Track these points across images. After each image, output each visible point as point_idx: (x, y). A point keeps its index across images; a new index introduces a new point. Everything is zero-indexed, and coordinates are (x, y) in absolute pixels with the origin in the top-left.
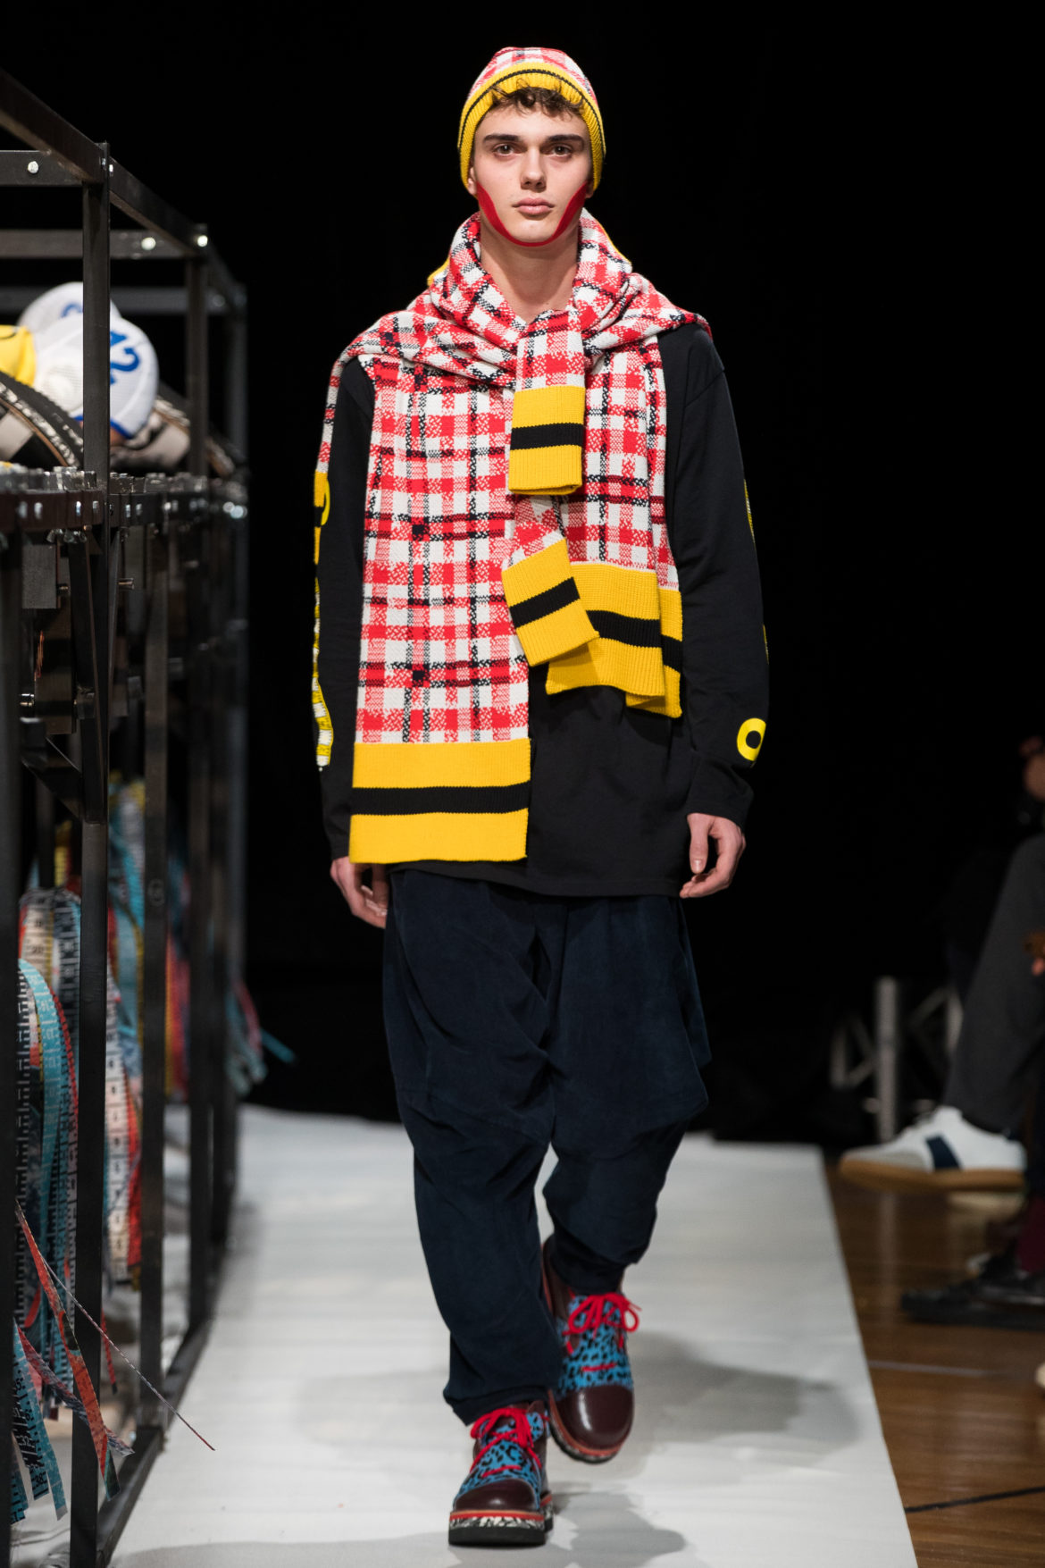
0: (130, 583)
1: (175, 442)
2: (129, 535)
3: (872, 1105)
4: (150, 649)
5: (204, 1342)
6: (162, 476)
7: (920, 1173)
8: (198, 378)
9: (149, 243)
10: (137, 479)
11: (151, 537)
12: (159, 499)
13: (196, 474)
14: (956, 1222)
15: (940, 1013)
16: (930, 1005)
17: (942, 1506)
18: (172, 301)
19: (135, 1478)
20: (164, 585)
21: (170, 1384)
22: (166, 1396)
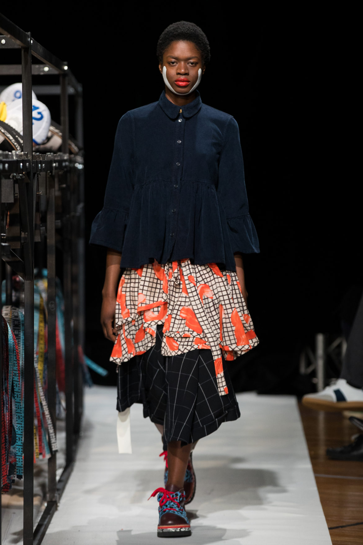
0: (41, 193)
1: (57, 141)
2: (40, 175)
3: (315, 380)
4: (49, 217)
5: (72, 470)
6: (52, 154)
7: (332, 403)
8: (65, 118)
9: (46, 69)
10: (43, 155)
11: (48, 176)
12: (51, 162)
13: (65, 153)
15: (339, 346)
16: (335, 344)
17: (342, 527)
18: (55, 90)
19: (47, 520)
20: (53, 194)
21: (59, 486)
22: (58, 490)
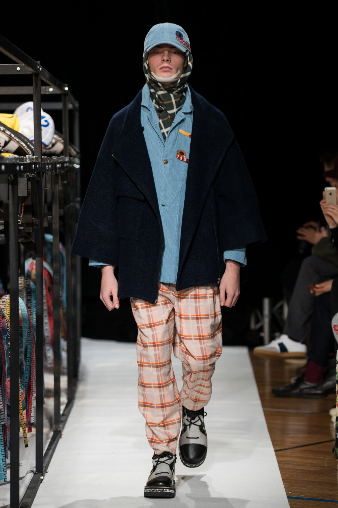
0: (48, 188)
1: (59, 147)
2: (47, 174)
3: (262, 334)
4: (54, 207)
5: (72, 406)
6: (56, 157)
7: (277, 353)
8: (66, 128)
9: (51, 90)
10: (49, 158)
11: (53, 175)
12: (56, 163)
13: (66, 156)
14: (287, 368)
15: (281, 308)
16: (278, 305)
17: (285, 449)
18: (58, 106)
19: (54, 446)
20: (57, 188)
21: (62, 419)
22: (62, 422)
